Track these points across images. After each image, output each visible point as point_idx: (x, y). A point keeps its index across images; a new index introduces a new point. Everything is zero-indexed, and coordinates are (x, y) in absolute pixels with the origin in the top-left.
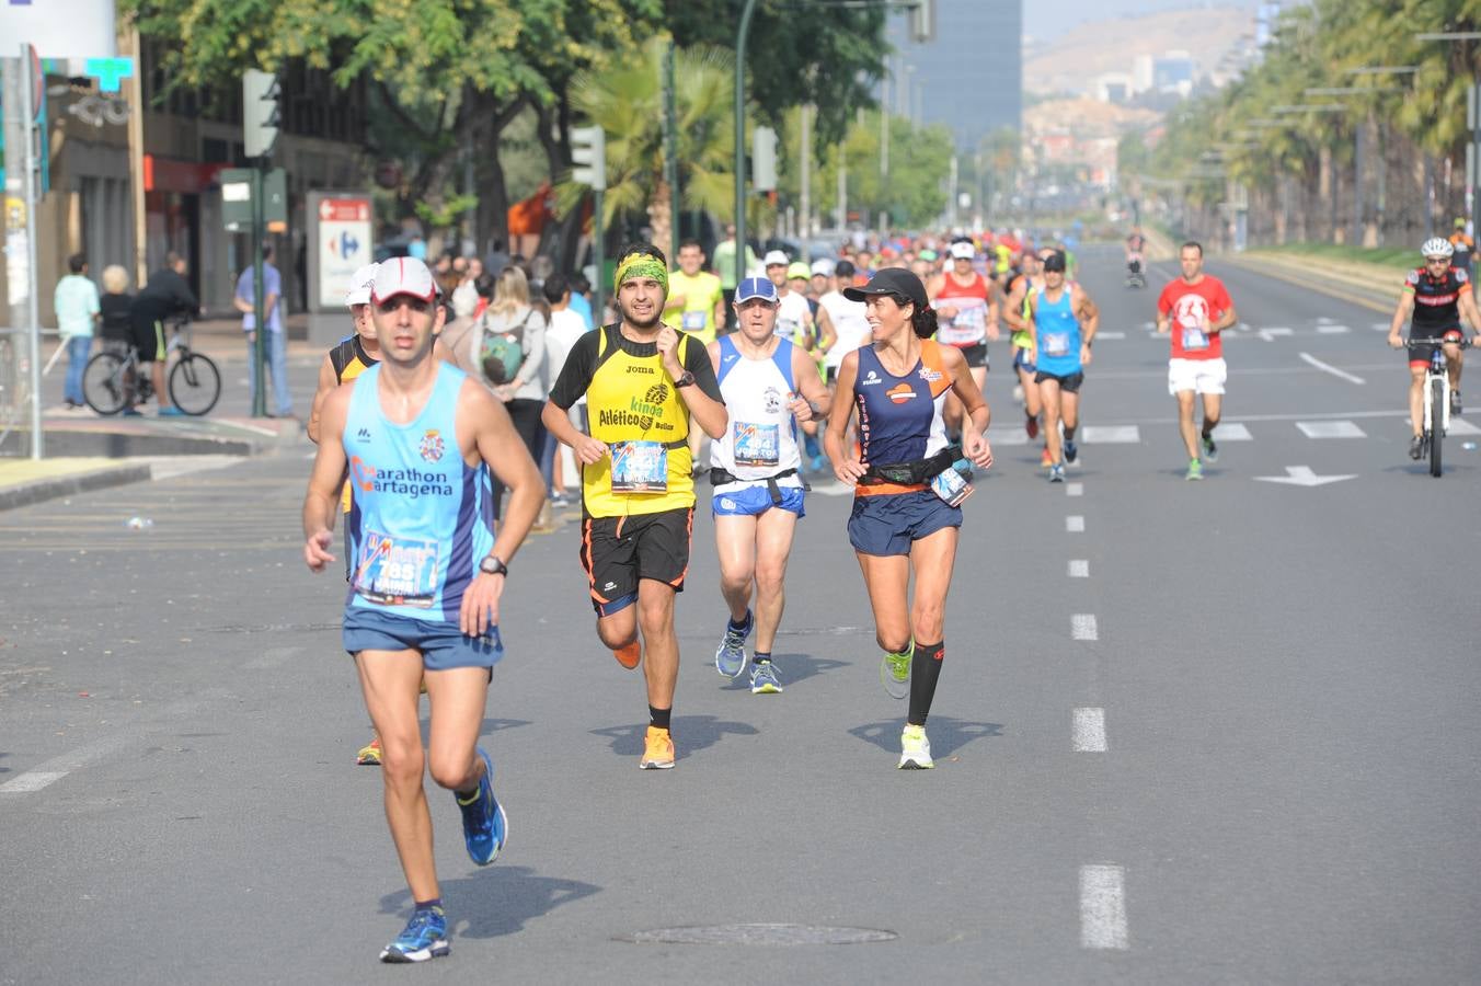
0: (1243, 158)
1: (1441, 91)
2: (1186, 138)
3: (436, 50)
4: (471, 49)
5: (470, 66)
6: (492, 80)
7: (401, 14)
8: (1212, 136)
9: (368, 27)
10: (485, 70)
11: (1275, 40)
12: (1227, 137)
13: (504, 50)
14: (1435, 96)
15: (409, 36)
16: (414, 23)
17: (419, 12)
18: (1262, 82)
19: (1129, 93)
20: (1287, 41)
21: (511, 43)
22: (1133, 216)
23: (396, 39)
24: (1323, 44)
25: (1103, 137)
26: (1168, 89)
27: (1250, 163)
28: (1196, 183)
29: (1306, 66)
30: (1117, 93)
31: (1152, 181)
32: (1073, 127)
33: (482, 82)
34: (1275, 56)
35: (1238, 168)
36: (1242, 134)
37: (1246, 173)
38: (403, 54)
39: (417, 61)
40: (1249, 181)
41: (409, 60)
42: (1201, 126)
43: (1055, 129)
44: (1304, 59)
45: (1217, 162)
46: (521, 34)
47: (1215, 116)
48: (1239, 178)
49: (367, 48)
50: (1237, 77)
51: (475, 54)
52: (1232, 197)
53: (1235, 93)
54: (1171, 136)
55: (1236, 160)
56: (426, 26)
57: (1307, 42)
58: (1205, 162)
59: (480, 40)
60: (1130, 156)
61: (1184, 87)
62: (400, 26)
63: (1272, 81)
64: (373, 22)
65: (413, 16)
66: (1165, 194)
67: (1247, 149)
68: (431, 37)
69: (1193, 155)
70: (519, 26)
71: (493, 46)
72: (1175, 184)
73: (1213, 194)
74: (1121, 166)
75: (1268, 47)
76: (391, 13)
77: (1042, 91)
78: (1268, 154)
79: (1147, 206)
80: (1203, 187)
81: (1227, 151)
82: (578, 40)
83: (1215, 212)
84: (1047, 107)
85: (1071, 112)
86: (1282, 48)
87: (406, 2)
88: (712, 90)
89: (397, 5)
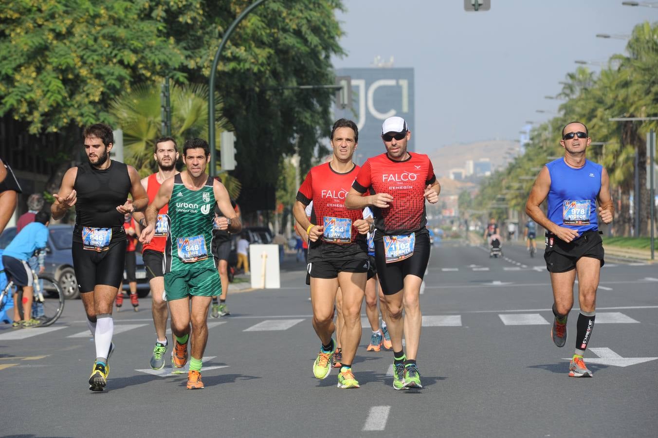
0: (516, 197)
1: (617, 155)
2: (489, 191)
4: (74, 102)
6: (85, 119)
7: (31, 82)
8: (501, 188)
9: (11, 90)
11: (531, 142)
12: (508, 188)
13: (92, 103)
14: (614, 158)
15: (36, 95)
16: (38, 87)
17: (42, 81)
18: (525, 160)
19: (463, 176)
20: (536, 141)
21: (97, 99)
23: (27, 96)
24: (554, 140)
25: (452, 195)
26: (480, 175)
27: (519, 200)
28: (494, 211)
29: (545, 151)
30: (458, 176)
31: (474, 212)
35: (513, 202)
36: (516, 185)
37: (517, 205)
38: (32, 105)
39: (40, 109)
40: (519, 208)
41: (36, 108)
42: (496, 185)
45: (504, 199)
46: (103, 93)
48: (514, 207)
49: (10, 101)
50: (513, 161)
51: (76, 106)
52: (511, 216)
53: (511, 169)
54: (482, 191)
55: (512, 199)
56: (46, 89)
57: (546, 140)
58: (498, 200)
59: (78, 98)
61: (488, 174)
62: (31, 89)
63: (530, 160)
64: (14, 87)
65: (39, 83)
66: (480, 218)
67: (517, 192)
68: (49, 94)
69: (492, 198)
70: (102, 89)
71: (86, 101)
72: (484, 212)
73: (502, 216)
74: (460, 206)
75: (527, 145)
80: (497, 213)
81: (509, 194)
86: (534, 145)
87: (34, 75)
88: (198, 111)
89: (29, 77)
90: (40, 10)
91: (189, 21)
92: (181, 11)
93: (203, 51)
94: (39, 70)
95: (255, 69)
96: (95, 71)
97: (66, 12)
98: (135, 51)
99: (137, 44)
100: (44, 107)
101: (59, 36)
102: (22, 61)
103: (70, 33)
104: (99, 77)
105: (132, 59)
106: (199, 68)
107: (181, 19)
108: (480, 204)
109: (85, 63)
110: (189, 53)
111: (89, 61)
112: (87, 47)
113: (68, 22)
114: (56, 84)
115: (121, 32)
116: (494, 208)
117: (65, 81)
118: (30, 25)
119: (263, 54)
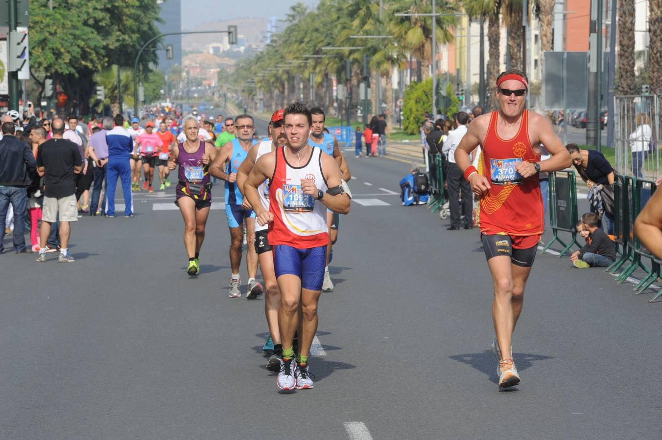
3: (49, 63)
5: (57, 67)
6: (62, 71)
7: (39, 54)
8: (251, 72)
10: (61, 68)
12: (256, 74)
13: (66, 63)
15: (41, 59)
16: (43, 56)
21: (67, 61)
22: (224, 99)
25: (212, 68)
26: (236, 50)
28: (246, 89)
31: (230, 87)
32: (200, 64)
33: (60, 71)
34: (270, 48)
42: (248, 69)
43: (194, 65)
44: (279, 52)
45: (253, 82)
46: (70, 59)
47: (252, 66)
48: (260, 88)
52: (258, 94)
58: (249, 82)
59: (59, 61)
60: (222, 76)
61: (242, 49)
62: (39, 57)
65: (42, 54)
66: (236, 92)
70: (70, 57)
71: (62, 62)
72: (239, 88)
73: (251, 92)
74: (220, 79)
76: (37, 53)
77: (188, 49)
78: (268, 81)
79: (229, 95)
80: (248, 90)
81: (256, 79)
82: (83, 60)
83: (252, 99)
84: (190, 56)
85: (200, 58)
87: (40, 51)
88: (127, 77)
89: (38, 51)
90: (42, 22)
91: (104, 25)
92: (100, 21)
93: (109, 37)
94: (43, 49)
95: (131, 44)
96: (67, 49)
97: (54, 24)
98: (84, 40)
99: (85, 37)
100: (45, 65)
101: (51, 34)
102: (35, 45)
103: (56, 33)
104: (68, 52)
105: (82, 44)
106: (108, 45)
107: (100, 24)
108: (235, 81)
109: (62, 46)
110: (103, 38)
111: (65, 45)
112: (63, 39)
113: (55, 28)
114: (50, 55)
115: (78, 32)
116: (245, 87)
117: (54, 54)
118: (38, 29)
119: (135, 36)
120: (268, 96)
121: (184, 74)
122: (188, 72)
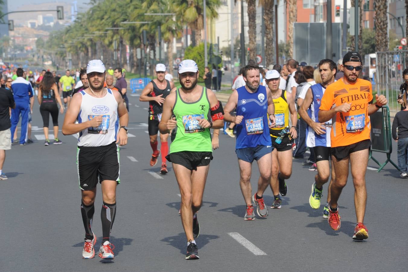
0: (70, 47)
8: (62, 41)
12: (66, 42)
25: (31, 38)
28: (58, 52)
31: (46, 51)
34: (77, 24)
35: (69, 49)
40: (72, 53)
42: (60, 38)
43: (18, 35)
44: (84, 26)
45: (64, 47)
47: (62, 36)
48: (70, 51)
52: (68, 55)
55: (68, 47)
58: (61, 47)
60: (39, 43)
66: (49, 54)
67: (71, 45)
72: (52, 52)
73: (62, 55)
74: (38, 45)
78: (76, 47)
80: (60, 53)
81: (66, 45)
83: (64, 59)
85: (21, 31)
120: (75, 57)
121: (11, 42)
122: (14, 41)
